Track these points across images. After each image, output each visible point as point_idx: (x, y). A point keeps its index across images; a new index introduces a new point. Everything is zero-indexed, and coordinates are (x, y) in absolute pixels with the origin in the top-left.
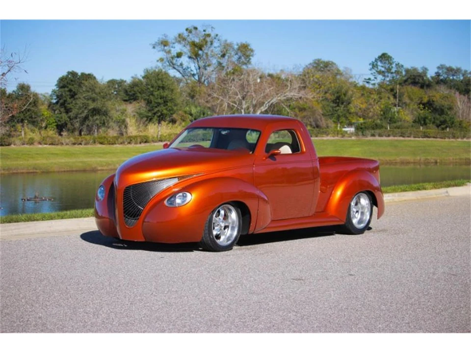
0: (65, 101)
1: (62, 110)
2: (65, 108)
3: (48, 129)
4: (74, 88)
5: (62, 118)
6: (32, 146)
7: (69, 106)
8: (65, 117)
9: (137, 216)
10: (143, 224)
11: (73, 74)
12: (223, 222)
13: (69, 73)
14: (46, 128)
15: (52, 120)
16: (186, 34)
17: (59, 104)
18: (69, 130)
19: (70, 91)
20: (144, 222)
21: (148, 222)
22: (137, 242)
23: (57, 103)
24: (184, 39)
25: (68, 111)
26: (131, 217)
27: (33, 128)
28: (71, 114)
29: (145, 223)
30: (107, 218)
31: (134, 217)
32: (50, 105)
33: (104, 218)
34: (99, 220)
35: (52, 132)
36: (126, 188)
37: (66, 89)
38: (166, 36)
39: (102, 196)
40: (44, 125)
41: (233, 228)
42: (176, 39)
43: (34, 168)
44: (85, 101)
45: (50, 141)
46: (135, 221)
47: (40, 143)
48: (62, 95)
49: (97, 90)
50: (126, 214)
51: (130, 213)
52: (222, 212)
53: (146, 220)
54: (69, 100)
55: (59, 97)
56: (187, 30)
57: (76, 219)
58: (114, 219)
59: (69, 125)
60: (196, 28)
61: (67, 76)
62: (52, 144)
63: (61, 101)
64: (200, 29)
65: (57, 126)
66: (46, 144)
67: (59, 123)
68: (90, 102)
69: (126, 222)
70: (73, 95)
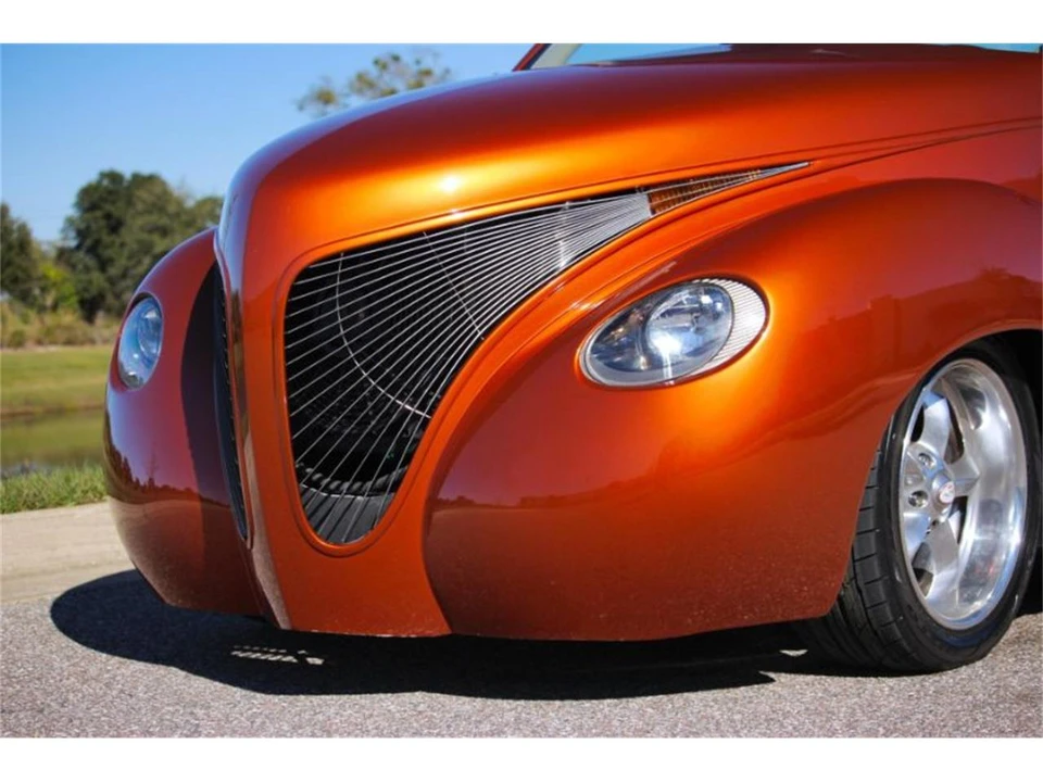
0: (97, 243)
1: (91, 262)
2: (98, 257)
3: (61, 311)
4: (116, 210)
5: (90, 282)
6: (20, 352)
7: (108, 253)
8: (98, 279)
9: (389, 468)
10: (428, 518)
11: (114, 177)
12: (943, 475)
13: (103, 175)
14: (55, 307)
15: (68, 288)
16: (373, 71)
17: (84, 249)
18: (109, 311)
19: (108, 216)
20: (433, 503)
21: (462, 502)
22: (395, 640)
23: (78, 247)
24: (371, 85)
25: (103, 265)
26: (343, 476)
27: (24, 310)
28: (113, 271)
29: (439, 514)
30: (188, 494)
31: (364, 477)
32: (63, 255)
33: (167, 492)
34: (137, 511)
35: (69, 317)
36: (305, 273)
37: (98, 213)
38: (327, 79)
39: (147, 361)
40: (49, 301)
41: (992, 513)
42: (351, 86)
43: (27, 402)
44: (145, 236)
45: (63, 336)
46: (379, 502)
47: (39, 342)
48: (88, 228)
49: (172, 209)
50: (309, 462)
51: (338, 454)
52: (937, 411)
53: (445, 494)
54: (106, 238)
55: (82, 234)
56: (376, 62)
57: (36, 514)
58: (229, 499)
59: (110, 299)
60: (396, 59)
61: (99, 183)
62: (69, 342)
63: (89, 242)
64: (407, 59)
65: (82, 303)
66: (54, 343)
67: (87, 296)
68: (156, 238)
69: (316, 516)
70: (115, 226)
